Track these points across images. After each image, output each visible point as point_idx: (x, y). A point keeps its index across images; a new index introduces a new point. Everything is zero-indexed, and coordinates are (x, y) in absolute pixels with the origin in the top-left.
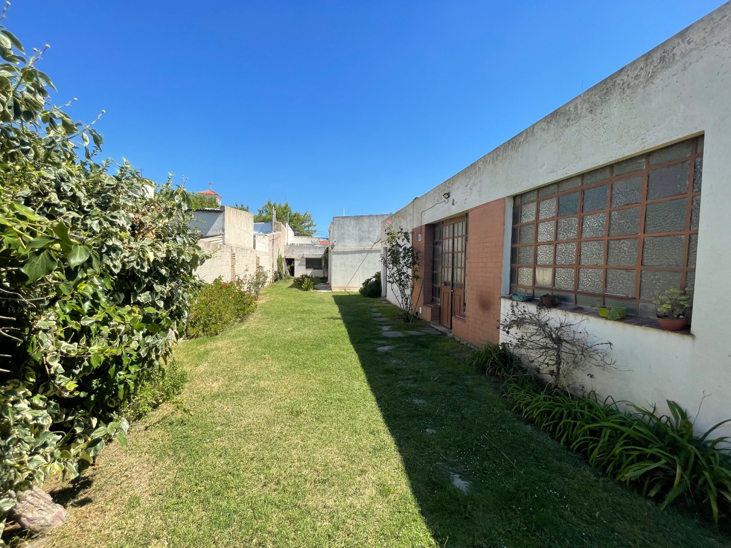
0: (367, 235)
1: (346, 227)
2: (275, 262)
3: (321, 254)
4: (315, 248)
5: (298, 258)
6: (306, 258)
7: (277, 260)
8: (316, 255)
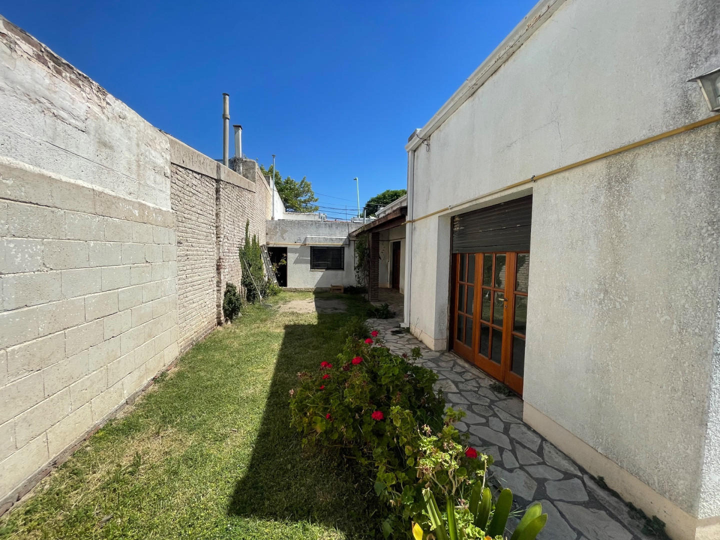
2: (231, 255)
3: (341, 239)
4: (331, 226)
5: (296, 247)
6: (311, 247)
7: (240, 250)
8: (332, 240)
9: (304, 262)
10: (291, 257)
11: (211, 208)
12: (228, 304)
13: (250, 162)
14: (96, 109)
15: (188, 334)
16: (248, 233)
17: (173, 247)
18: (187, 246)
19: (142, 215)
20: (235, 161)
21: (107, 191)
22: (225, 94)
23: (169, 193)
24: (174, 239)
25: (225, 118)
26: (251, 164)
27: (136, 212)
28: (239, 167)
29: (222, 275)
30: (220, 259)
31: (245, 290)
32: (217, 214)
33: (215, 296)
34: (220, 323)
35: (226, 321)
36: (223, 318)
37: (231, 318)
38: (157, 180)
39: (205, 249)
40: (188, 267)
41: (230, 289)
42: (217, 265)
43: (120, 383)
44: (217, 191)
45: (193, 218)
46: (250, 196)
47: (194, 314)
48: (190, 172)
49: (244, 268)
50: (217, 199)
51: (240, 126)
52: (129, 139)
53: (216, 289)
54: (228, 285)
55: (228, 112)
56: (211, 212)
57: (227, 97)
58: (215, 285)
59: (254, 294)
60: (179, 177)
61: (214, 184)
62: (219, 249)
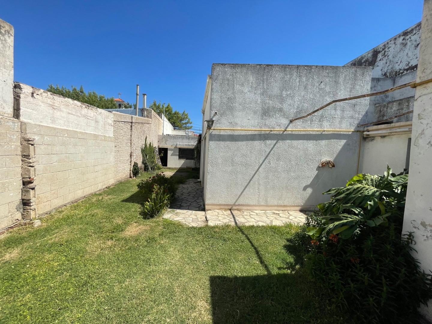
0: (278, 105)
1: (237, 87)
2: (137, 151)
3: (194, 145)
4: (189, 139)
5: (171, 148)
6: (179, 148)
7: (141, 149)
8: (189, 145)
9: (176, 155)
10: (169, 153)
11: (128, 133)
12: (134, 170)
13: (150, 110)
14: (95, 114)
15: (118, 178)
16: (147, 142)
17: (114, 148)
18: (119, 147)
19: (105, 139)
20: (143, 110)
21: (97, 134)
22: (137, 85)
23: (113, 131)
24: (114, 146)
25: (137, 95)
26: (150, 111)
27: (103, 138)
28: (145, 112)
29: (132, 159)
30: (132, 152)
31: (143, 166)
32: (131, 135)
33: (129, 166)
34: (131, 177)
35: (134, 177)
36: (132, 175)
37: (136, 176)
38: (109, 128)
39: (125, 149)
40: (118, 155)
41: (136, 165)
42: (130, 155)
43: (98, 184)
44: (131, 126)
45: (121, 138)
46: (148, 126)
47: (120, 171)
48: (120, 122)
49: (143, 156)
50: (131, 129)
51: (146, 94)
52: (102, 118)
53: (129, 164)
54: (135, 163)
55: (138, 92)
56: (128, 135)
57: (138, 86)
58: (129, 162)
59: (148, 168)
60: (116, 125)
61: (130, 124)
62: (131, 148)
